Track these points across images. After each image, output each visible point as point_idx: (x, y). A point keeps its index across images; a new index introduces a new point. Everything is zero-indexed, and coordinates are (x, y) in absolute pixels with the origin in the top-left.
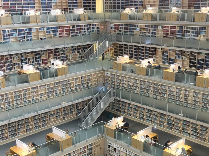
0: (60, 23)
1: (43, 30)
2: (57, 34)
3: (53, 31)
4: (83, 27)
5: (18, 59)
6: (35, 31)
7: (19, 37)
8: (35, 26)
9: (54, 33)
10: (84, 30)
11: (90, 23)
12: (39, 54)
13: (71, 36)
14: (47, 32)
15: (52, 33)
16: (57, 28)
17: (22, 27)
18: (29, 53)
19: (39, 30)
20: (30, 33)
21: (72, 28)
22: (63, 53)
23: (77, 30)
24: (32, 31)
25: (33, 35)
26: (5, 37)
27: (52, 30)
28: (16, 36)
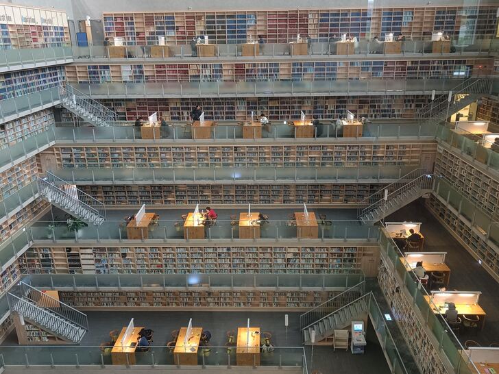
0: (388, 56)
1: (356, 66)
2: (381, 73)
3: (374, 69)
4: (436, 65)
5: (310, 105)
6: (342, 66)
7: (316, 74)
8: (344, 59)
9: (375, 71)
10: (436, 70)
11: (453, 57)
12: (345, 102)
13: (408, 78)
14: (363, 69)
15: (370, 71)
16: (381, 63)
17: (322, 60)
18: (327, 98)
19: (349, 66)
20: (334, 69)
21: (410, 65)
22: (387, 104)
23: (422, 68)
24: (338, 66)
25: (339, 71)
26: (296, 73)
27: (372, 66)
28: (312, 72)
